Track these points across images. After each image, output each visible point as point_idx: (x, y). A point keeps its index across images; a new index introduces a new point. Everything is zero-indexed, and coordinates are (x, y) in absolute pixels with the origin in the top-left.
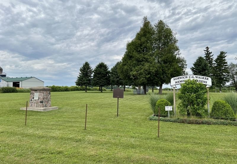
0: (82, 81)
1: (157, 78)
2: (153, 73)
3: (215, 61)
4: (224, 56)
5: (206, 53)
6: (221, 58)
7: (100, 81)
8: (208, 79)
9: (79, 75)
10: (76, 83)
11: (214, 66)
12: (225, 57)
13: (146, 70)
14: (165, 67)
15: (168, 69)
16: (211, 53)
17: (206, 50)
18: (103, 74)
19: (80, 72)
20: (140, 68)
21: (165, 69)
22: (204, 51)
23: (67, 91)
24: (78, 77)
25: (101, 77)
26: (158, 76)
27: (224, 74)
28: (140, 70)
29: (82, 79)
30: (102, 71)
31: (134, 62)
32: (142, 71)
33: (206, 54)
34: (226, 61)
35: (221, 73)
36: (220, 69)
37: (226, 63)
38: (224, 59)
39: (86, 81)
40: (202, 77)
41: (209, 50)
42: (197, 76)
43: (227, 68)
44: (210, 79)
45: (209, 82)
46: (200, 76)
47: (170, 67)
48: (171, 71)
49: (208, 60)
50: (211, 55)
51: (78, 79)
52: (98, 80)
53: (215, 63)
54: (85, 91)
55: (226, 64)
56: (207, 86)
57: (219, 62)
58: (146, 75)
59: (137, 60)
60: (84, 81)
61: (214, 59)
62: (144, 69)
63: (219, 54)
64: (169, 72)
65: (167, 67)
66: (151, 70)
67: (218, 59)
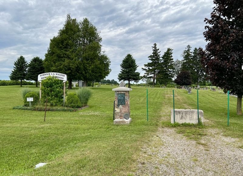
0: (15, 75)
1: (79, 74)
2: (73, 69)
3: (162, 57)
4: (170, 53)
5: (154, 49)
6: (168, 55)
7: (34, 76)
8: (64, 76)
9: (14, 69)
10: (10, 77)
11: (161, 62)
12: (172, 53)
13: (66, 67)
14: (87, 63)
15: (90, 66)
16: (158, 49)
17: (154, 46)
18: (38, 69)
19: (15, 67)
20: (60, 63)
21: (86, 65)
22: (153, 47)
23: (5, 85)
24: (12, 71)
25: (35, 72)
26: (79, 71)
27: (170, 70)
28: (60, 66)
29: (16, 73)
30: (36, 65)
31: (55, 58)
32: (62, 67)
33: (154, 51)
34: (172, 58)
35: (167, 69)
36: (166, 66)
37: (172, 59)
38: (170, 55)
39: (19, 76)
40: (60, 74)
41: (157, 46)
42: (57, 73)
43: (172, 64)
44: (66, 76)
45: (65, 78)
46: (59, 73)
47: (92, 63)
48: (92, 68)
49: (155, 56)
50: (158, 51)
51: (12, 73)
52: (32, 74)
53: (162, 59)
54: (20, 86)
55: (172, 61)
56: (64, 82)
57: (166, 58)
58: (66, 70)
59: (58, 56)
60: (18, 75)
61: (161, 56)
62: (64, 65)
63: (166, 51)
64: (90, 68)
65: (88, 64)
66: (70, 66)
67: (165, 56)
